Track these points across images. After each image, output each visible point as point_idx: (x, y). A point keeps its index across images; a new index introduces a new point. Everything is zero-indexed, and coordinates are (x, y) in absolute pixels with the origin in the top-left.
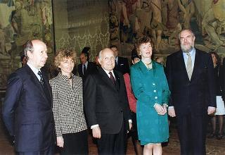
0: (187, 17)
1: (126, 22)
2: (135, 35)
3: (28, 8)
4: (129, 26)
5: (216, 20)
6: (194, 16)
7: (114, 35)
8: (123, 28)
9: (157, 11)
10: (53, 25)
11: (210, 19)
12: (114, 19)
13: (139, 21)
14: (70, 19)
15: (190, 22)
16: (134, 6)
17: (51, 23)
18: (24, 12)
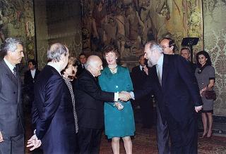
0: (145, 30)
1: (96, 34)
2: (103, 45)
3: (14, 22)
4: (98, 38)
5: (168, 33)
6: (151, 30)
7: (86, 45)
8: (93, 39)
9: (121, 25)
10: (35, 36)
11: (163, 33)
12: (86, 32)
13: (106, 34)
14: (50, 32)
15: (148, 35)
16: (102, 22)
17: (33, 35)
18: (10, 25)
